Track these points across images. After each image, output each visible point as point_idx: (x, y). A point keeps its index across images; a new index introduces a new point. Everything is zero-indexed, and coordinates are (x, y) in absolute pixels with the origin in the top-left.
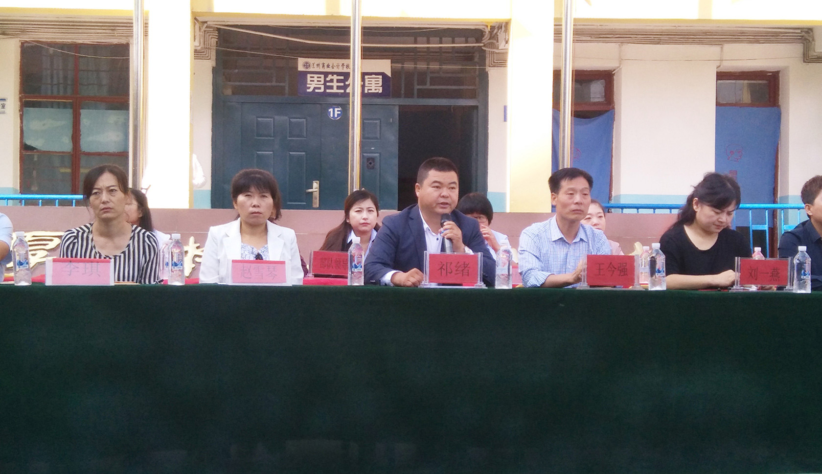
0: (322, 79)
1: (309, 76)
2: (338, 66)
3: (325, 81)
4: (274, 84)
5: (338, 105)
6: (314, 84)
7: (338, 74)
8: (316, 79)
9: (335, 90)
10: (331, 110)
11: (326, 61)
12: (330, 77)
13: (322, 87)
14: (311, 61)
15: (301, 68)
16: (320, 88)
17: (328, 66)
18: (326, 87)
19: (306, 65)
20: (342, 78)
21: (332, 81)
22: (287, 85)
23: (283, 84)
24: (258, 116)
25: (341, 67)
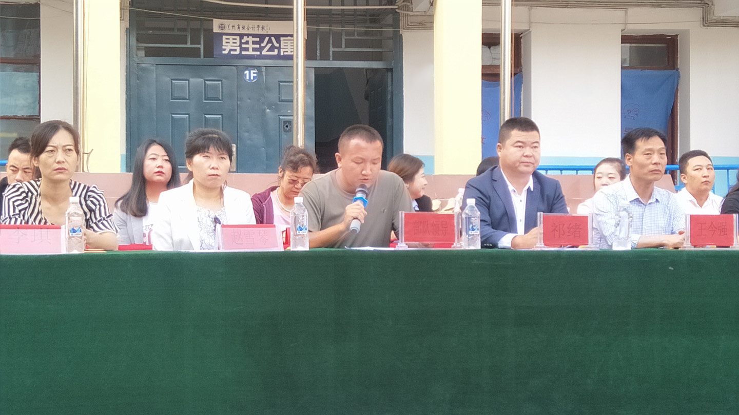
0: (238, 41)
1: (224, 37)
2: (253, 28)
3: (241, 43)
4: (189, 45)
5: (254, 67)
6: (229, 46)
7: (254, 36)
8: (231, 41)
9: (250, 52)
10: (247, 72)
11: (242, 23)
12: (245, 39)
13: (238, 49)
14: (226, 22)
15: (216, 30)
16: (235, 50)
17: (243, 28)
18: (242, 49)
19: (222, 27)
20: (258, 39)
21: (247, 43)
22: (202, 47)
23: (198, 46)
24: (172, 78)
25: (256, 29)
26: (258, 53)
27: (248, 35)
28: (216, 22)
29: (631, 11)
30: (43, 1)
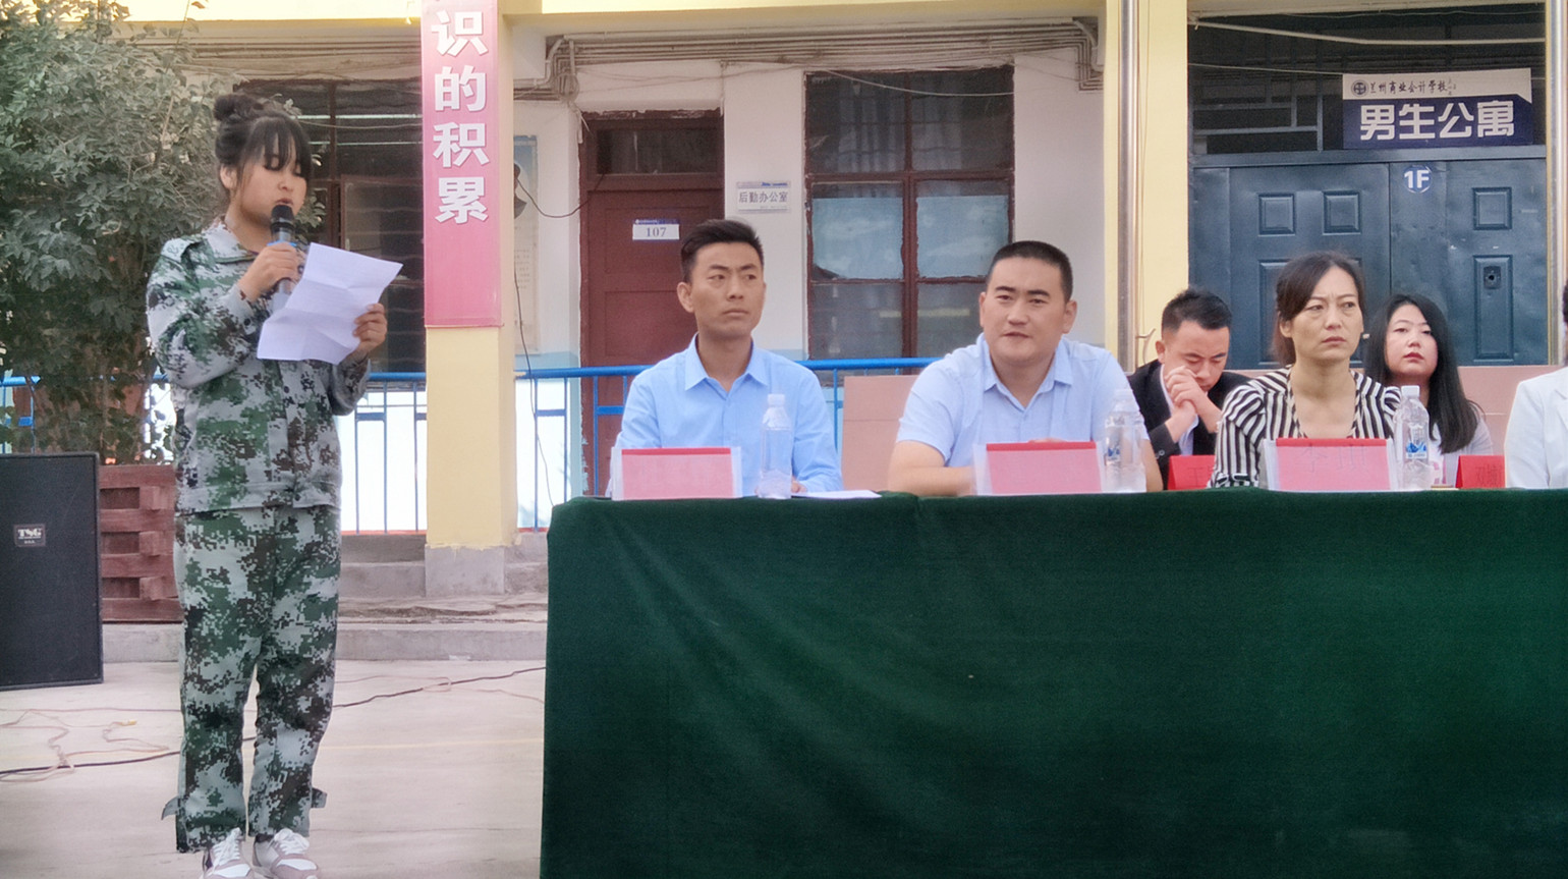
0: (1391, 114)
1: (1364, 108)
2: (1422, 87)
3: (1397, 118)
4: (1294, 128)
5: (1423, 164)
6: (1374, 124)
7: (1423, 102)
8: (1377, 114)
9: (1417, 135)
10: (1409, 174)
11: (1400, 79)
12: (1406, 109)
13: (1392, 129)
14: (1368, 79)
15: (1348, 94)
16: (1386, 132)
17: (1402, 88)
18: (1399, 130)
19: (1359, 88)
20: (1431, 109)
21: (1410, 116)
22: (1319, 129)
23: (1313, 128)
24: (1263, 192)
25: (1427, 88)
26: (1432, 136)
27: (1411, 102)
28: (1349, 81)
30: (1019, 61)
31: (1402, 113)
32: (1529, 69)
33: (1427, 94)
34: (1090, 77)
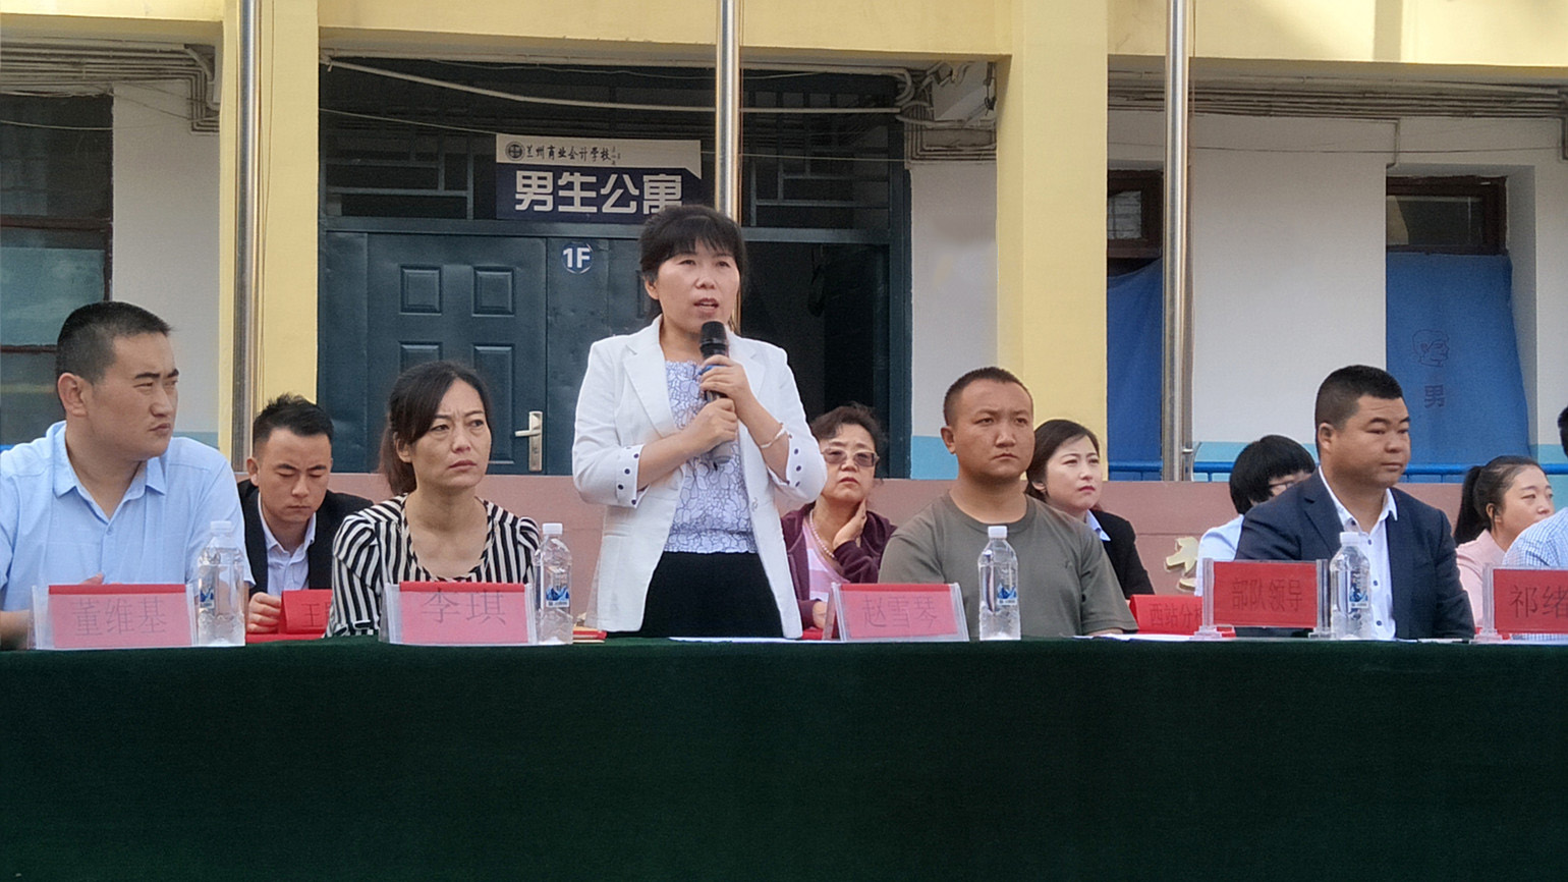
0: (549, 183)
1: (520, 174)
2: (583, 153)
3: (556, 188)
4: (441, 192)
5: (583, 241)
6: (531, 192)
7: (584, 171)
8: (534, 182)
9: (577, 208)
10: (569, 252)
11: (559, 142)
12: (566, 178)
13: (550, 199)
14: (524, 141)
15: (502, 157)
16: (544, 203)
17: (562, 154)
18: (558, 201)
19: (514, 150)
20: (593, 179)
21: (570, 186)
22: (469, 194)
23: (463, 193)
24: (406, 263)
25: (589, 156)
26: (594, 209)
27: (572, 170)
28: (503, 141)
29: (1409, 123)
30: (119, 90)
31: (561, 182)
32: (699, 142)
33: (589, 163)
34: (204, 117)
